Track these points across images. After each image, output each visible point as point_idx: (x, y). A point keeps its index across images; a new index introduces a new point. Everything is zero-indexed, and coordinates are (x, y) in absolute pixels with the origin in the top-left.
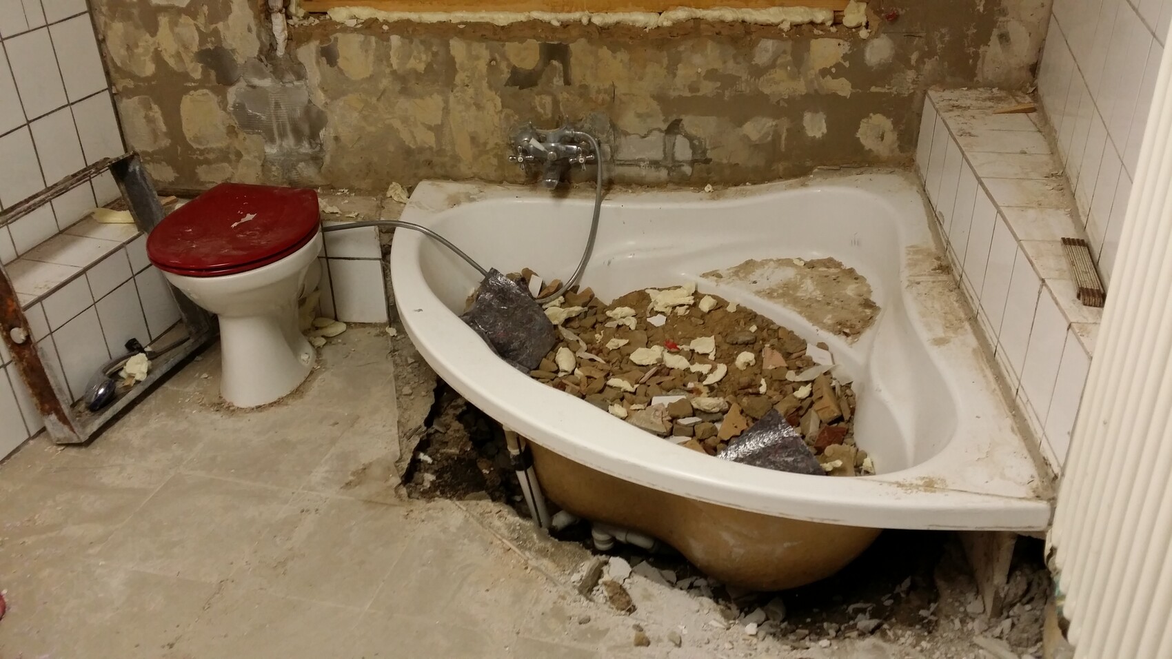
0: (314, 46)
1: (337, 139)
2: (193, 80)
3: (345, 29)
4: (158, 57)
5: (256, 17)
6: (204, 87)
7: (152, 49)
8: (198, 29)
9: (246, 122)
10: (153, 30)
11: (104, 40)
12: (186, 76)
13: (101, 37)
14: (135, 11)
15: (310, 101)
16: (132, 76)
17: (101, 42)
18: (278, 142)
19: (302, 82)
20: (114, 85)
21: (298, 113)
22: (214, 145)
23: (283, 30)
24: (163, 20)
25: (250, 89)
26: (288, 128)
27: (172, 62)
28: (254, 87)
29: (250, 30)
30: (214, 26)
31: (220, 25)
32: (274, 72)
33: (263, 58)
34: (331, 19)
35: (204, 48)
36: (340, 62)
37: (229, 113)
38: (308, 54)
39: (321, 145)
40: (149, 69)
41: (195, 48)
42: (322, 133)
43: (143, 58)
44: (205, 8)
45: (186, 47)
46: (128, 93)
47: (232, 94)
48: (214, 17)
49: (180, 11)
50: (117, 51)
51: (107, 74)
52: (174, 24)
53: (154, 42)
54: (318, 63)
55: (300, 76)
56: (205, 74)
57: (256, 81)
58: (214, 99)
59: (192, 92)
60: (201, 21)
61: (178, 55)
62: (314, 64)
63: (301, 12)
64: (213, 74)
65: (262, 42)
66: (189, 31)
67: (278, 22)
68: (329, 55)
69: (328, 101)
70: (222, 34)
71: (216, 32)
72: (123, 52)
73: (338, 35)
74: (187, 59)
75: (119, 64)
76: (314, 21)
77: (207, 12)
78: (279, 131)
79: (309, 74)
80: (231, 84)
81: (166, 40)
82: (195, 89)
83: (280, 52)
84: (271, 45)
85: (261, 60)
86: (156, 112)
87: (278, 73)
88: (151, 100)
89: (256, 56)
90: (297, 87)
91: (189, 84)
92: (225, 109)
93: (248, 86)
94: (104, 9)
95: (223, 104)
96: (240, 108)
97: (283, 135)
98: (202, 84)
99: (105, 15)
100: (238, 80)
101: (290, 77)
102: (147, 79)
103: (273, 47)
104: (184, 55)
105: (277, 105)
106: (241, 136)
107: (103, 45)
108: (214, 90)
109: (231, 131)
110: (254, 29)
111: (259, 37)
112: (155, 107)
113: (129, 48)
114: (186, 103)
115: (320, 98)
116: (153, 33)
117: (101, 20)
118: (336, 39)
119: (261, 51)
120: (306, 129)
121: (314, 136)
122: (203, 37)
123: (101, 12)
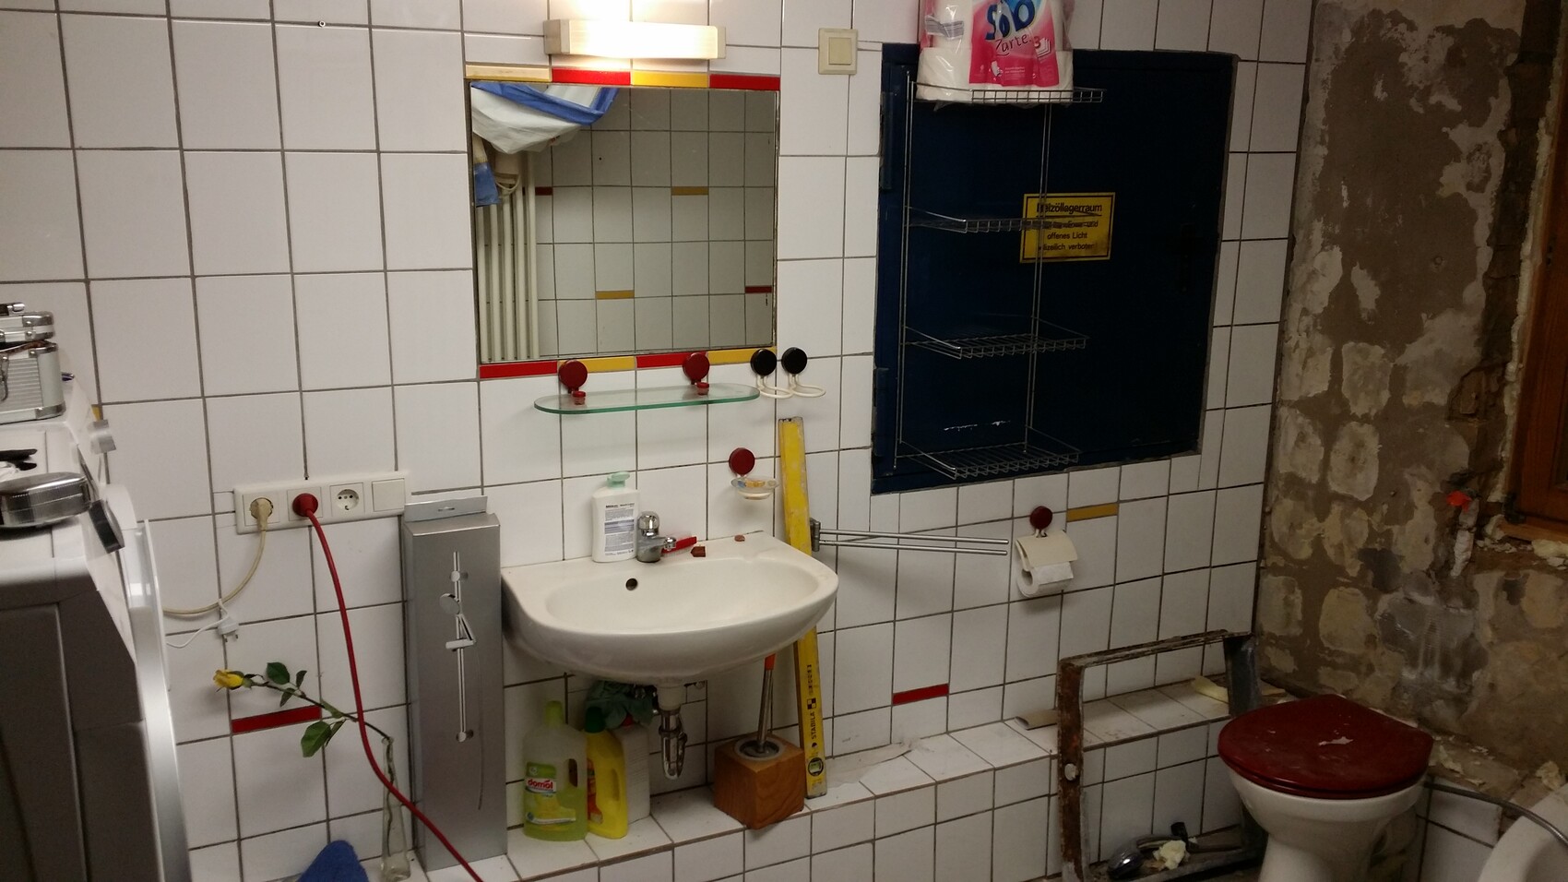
0: (1496, 576)
1: (1492, 686)
2: (1347, 576)
3: (1543, 566)
4: (1318, 543)
5: (1439, 529)
6: (1356, 587)
7: (1315, 534)
8: (1370, 526)
9: (1390, 636)
10: (1322, 515)
11: (1270, 513)
12: (1341, 570)
13: (1267, 509)
14: (1311, 493)
15: (1472, 635)
16: (1285, 555)
17: (1266, 515)
18: (1420, 668)
19: (1470, 612)
20: (1265, 559)
21: (1454, 644)
22: (1347, 650)
23: (1467, 550)
24: (1336, 508)
25: (1406, 602)
26: (1437, 657)
27: (1331, 552)
28: (1411, 601)
29: (1426, 541)
30: (1389, 527)
31: (1395, 529)
32: (1439, 592)
33: (1433, 574)
34: (1533, 550)
35: (1370, 547)
36: (1524, 602)
37: (1376, 622)
38: (1486, 584)
39: (1471, 687)
40: (1305, 552)
41: (1360, 544)
42: (1476, 675)
43: (1303, 540)
44: (1385, 507)
45: (1351, 542)
46: (1276, 570)
47: (1384, 602)
48: (1391, 518)
49: (1358, 504)
50: (1278, 525)
51: (1261, 546)
52: (1345, 515)
53: (1319, 528)
54: (1496, 596)
55: (1470, 604)
56: (1362, 574)
57: (1416, 596)
58: (1362, 601)
59: (1341, 588)
60: (1376, 518)
61: (1340, 547)
62: (1491, 596)
63: (1499, 535)
64: (1370, 576)
65: (1436, 557)
66: (1360, 526)
67: (1463, 543)
68: (1512, 591)
69: (1496, 641)
70: (1395, 537)
71: (1388, 534)
72: (1285, 529)
73: (1531, 572)
74: (1348, 555)
75: (1276, 540)
76: (1510, 548)
77: (1385, 512)
78: (1426, 654)
79: (1481, 605)
80: (1387, 591)
81: (1332, 530)
82: (1347, 585)
83: (1456, 572)
84: (1447, 562)
85: (1429, 576)
86: (1297, 597)
87: (1444, 594)
88: (1297, 583)
89: (1425, 569)
90: (1463, 616)
91: (1342, 580)
92: (1371, 616)
93: (1406, 598)
94: (1281, 484)
95: (1371, 610)
96: (1388, 619)
97: (1427, 663)
98: (1354, 583)
99: (1279, 490)
100: (1396, 590)
101: (1457, 602)
102: (1301, 563)
103: (1448, 564)
104: (1346, 548)
105: (1432, 628)
106: (1380, 650)
107: (1267, 518)
108: (1367, 593)
109: (1370, 640)
110: (1432, 541)
111: (1435, 550)
112: (1298, 592)
113: (1292, 527)
114: (1332, 597)
115: (1486, 635)
116: (1321, 519)
117: (1274, 493)
118: (1527, 576)
119: (1432, 566)
120: (1458, 663)
121: (1464, 675)
122: (1373, 535)
123: (1276, 485)
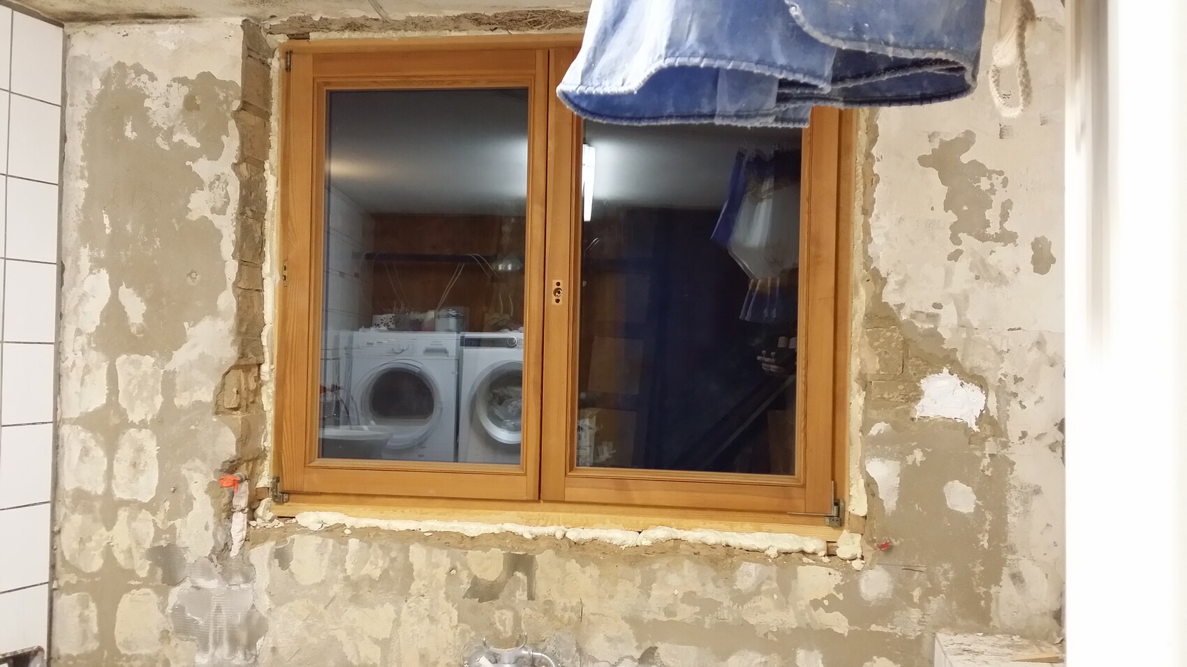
0: (269, 546)
1: (274, 650)
2: (138, 579)
3: (305, 531)
4: (108, 553)
5: (217, 515)
6: (148, 587)
7: (104, 544)
8: (155, 524)
9: (183, 627)
10: (110, 523)
11: (59, 532)
12: (131, 574)
13: (56, 529)
14: (98, 505)
15: (253, 606)
16: (77, 571)
17: (55, 534)
18: (211, 651)
19: (249, 585)
20: (57, 579)
21: (239, 619)
22: (144, 651)
23: (242, 530)
24: (123, 514)
25: (193, 590)
26: (225, 635)
27: (121, 558)
28: (198, 588)
29: (207, 528)
30: (172, 522)
31: (178, 522)
32: (221, 574)
33: (214, 557)
34: (297, 522)
35: (156, 545)
36: (293, 565)
37: (167, 616)
38: (261, 555)
39: (257, 656)
40: (96, 564)
41: (147, 545)
42: (259, 643)
43: (93, 552)
44: (167, 504)
45: (138, 544)
46: (70, 588)
47: (175, 595)
48: (172, 515)
49: (142, 506)
50: (68, 543)
51: (53, 567)
52: (132, 518)
53: (108, 537)
54: (270, 565)
55: (248, 578)
56: (152, 572)
57: (202, 582)
58: (154, 598)
59: (134, 591)
60: (161, 516)
61: (129, 551)
62: (266, 566)
63: (270, 515)
64: (160, 572)
65: (216, 541)
66: (146, 527)
67: (239, 520)
68: (282, 557)
69: (273, 607)
70: (178, 531)
71: (172, 529)
72: (75, 545)
73: (295, 536)
74: (136, 555)
75: (67, 558)
76: (279, 524)
77: (168, 508)
78: (215, 634)
79: (258, 576)
80: (175, 584)
81: (121, 536)
82: (138, 587)
83: (235, 551)
84: (226, 544)
85: (212, 560)
86: (92, 611)
87: (226, 575)
88: (90, 598)
89: (207, 555)
90: (243, 590)
91: (133, 583)
92: (163, 611)
93: (192, 587)
94: (68, 501)
95: (163, 606)
96: (179, 610)
97: (217, 644)
98: (145, 583)
99: (66, 507)
100: (183, 580)
101: (238, 579)
102: (92, 575)
103: (227, 547)
104: (134, 550)
105: (219, 609)
106: (173, 643)
107: (57, 538)
108: (157, 590)
109: (165, 636)
110: (212, 527)
111: (215, 536)
112: (93, 606)
113: (81, 541)
114: (126, 604)
115: (265, 603)
116: (109, 528)
117: (62, 511)
118: (293, 541)
119: (213, 551)
120: (243, 637)
121: (250, 645)
122: (158, 533)
123: (64, 503)
